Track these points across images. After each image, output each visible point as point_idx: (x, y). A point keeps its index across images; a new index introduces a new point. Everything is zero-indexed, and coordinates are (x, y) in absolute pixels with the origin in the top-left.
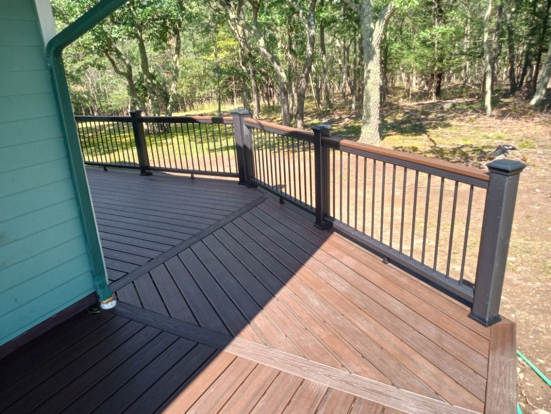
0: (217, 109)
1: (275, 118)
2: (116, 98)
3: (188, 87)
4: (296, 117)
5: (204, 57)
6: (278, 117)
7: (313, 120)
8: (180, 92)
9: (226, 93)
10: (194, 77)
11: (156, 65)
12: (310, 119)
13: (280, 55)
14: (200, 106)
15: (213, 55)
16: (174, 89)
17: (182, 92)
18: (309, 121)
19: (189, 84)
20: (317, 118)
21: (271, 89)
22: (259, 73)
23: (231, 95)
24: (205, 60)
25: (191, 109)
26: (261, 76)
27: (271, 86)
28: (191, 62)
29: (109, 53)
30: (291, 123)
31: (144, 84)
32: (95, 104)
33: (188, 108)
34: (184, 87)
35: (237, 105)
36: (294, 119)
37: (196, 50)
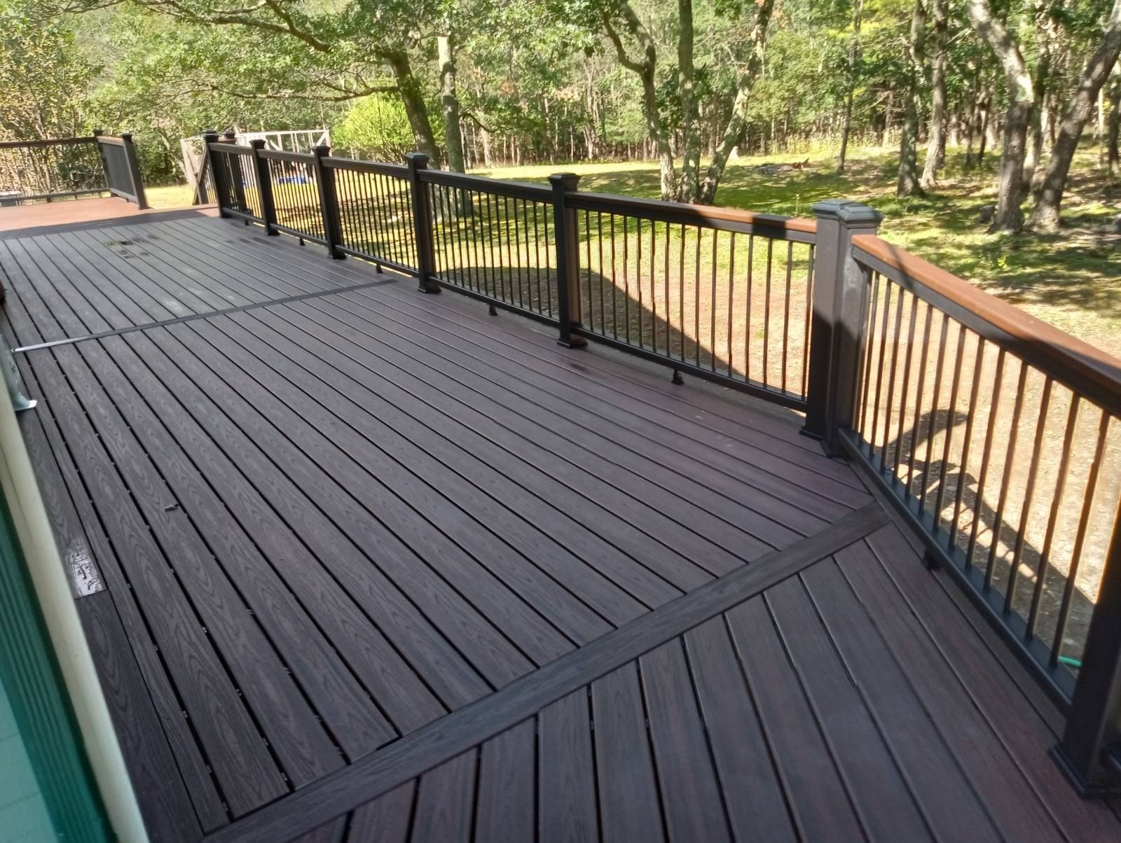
0: (838, 153)
1: (979, 188)
2: (630, 116)
3: (783, 99)
4: (1039, 195)
5: (832, 32)
6: (989, 186)
7: (1086, 203)
8: (764, 109)
9: (870, 117)
10: (802, 78)
11: (722, 49)
12: (1077, 199)
13: (1024, 28)
14: (802, 144)
15: (851, 27)
16: (740, 106)
17: (769, 110)
18: (1074, 204)
19: (787, 95)
20: (1100, 199)
21: (983, 114)
22: (958, 71)
23: (879, 122)
24: (832, 40)
25: (779, 149)
26: (961, 81)
27: (982, 106)
28: (798, 43)
29: (611, 20)
30: (1022, 207)
31: (679, 91)
32: (593, 128)
33: (774, 147)
34: (773, 100)
35: (887, 147)
36: (1031, 199)
37: (816, 13)
